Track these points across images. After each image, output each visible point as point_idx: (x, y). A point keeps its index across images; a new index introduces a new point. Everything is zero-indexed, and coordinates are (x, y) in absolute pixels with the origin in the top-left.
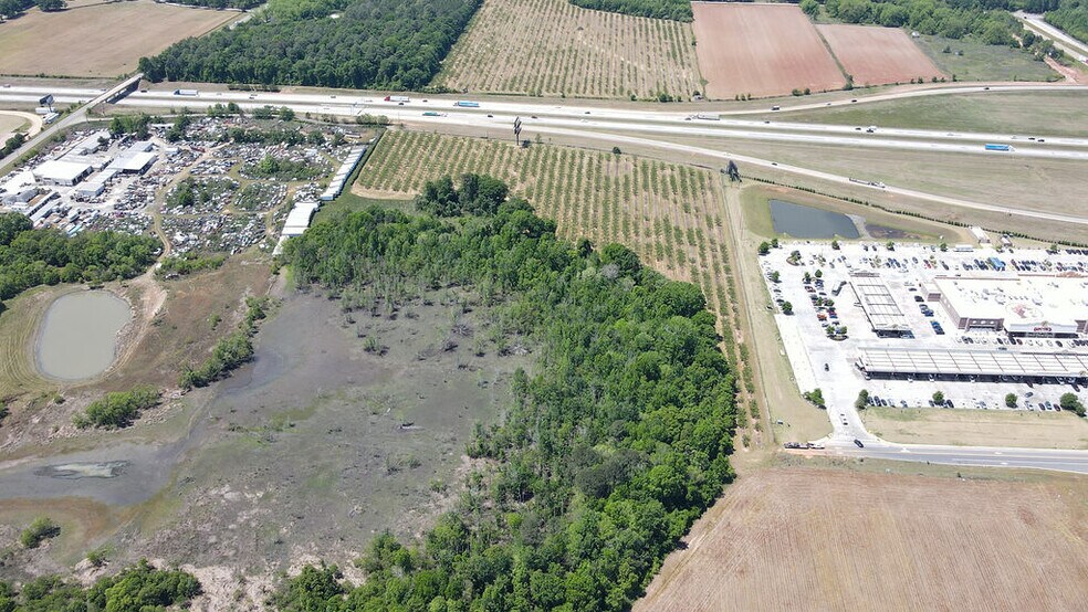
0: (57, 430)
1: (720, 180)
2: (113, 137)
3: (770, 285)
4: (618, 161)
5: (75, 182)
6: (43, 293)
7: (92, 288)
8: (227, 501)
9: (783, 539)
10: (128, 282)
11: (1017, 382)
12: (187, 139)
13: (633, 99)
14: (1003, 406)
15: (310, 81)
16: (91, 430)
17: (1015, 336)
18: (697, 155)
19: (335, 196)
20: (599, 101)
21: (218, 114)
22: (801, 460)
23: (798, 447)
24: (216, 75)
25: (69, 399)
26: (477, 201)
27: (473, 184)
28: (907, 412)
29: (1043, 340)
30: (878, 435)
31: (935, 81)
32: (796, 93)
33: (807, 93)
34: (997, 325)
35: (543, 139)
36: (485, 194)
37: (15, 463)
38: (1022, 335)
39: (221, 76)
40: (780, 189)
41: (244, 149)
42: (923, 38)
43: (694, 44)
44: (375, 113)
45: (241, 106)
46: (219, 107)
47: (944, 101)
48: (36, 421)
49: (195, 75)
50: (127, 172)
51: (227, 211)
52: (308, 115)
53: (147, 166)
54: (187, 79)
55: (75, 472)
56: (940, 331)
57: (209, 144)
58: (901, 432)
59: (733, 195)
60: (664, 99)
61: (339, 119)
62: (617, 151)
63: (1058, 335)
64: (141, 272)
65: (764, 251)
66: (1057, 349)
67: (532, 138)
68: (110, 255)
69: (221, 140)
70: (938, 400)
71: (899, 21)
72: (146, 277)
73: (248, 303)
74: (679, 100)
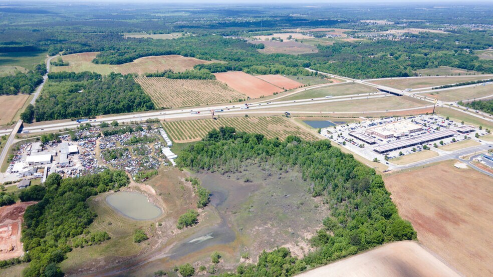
0: (173, 232)
1: (285, 118)
2: (44, 144)
3: (332, 139)
4: (250, 118)
5: (51, 161)
6: (96, 198)
7: (116, 192)
8: (262, 230)
9: (407, 190)
10: (128, 186)
13: (230, 102)
14: (413, 152)
15: (107, 112)
16: (185, 228)
17: (398, 138)
18: (270, 113)
19: (173, 144)
20: (220, 104)
21: (82, 128)
22: (390, 174)
23: (386, 171)
24: (62, 116)
25: (163, 223)
26: (227, 135)
27: (223, 131)
28: (397, 159)
29: (404, 137)
30: (398, 164)
31: (305, 86)
32: (274, 94)
33: (277, 93)
34: (392, 136)
35: (220, 116)
36: (227, 133)
37: (172, 246)
38: (399, 137)
39: (64, 116)
40: (303, 118)
41: (113, 138)
42: (288, 76)
43: (226, 85)
44: (153, 118)
45: (91, 124)
47: (314, 90)
48: (160, 233)
49: (51, 117)
51: (134, 157)
52: (124, 123)
56: (382, 141)
57: (94, 139)
58: (401, 163)
59: (292, 120)
60: (240, 101)
62: (247, 116)
63: (406, 135)
64: (129, 182)
65: (320, 133)
66: (408, 138)
68: (114, 178)
69: (98, 136)
70: (401, 154)
71: (277, 72)
72: (133, 183)
73: (187, 180)
74: (245, 100)
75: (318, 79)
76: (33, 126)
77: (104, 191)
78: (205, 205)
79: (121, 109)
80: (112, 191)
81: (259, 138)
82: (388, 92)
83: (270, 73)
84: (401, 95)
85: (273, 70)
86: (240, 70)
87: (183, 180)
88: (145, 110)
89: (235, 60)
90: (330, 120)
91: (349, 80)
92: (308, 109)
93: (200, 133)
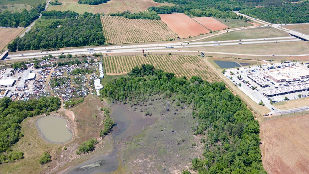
0: (72, 157)
1: (200, 58)
2: (14, 70)
3: (231, 80)
4: (172, 56)
5: (13, 85)
6: (30, 120)
7: (47, 115)
8: (141, 163)
9: (280, 136)
10: (57, 111)
13: (163, 41)
14: (299, 98)
15: (68, 46)
16: (83, 154)
17: (289, 82)
18: (190, 52)
19: (104, 76)
20: (154, 42)
21: (46, 58)
22: (269, 118)
23: (266, 115)
25: (68, 148)
27: (144, 67)
28: (281, 103)
29: (295, 82)
30: (280, 109)
31: (228, 28)
32: (201, 35)
33: (203, 34)
34: (285, 81)
35: (149, 53)
36: (148, 70)
37: (66, 170)
38: (290, 82)
39: (37, 47)
40: (215, 58)
41: (64, 68)
42: (218, 19)
43: (166, 25)
44: (98, 52)
45: (53, 55)
46: (45, 56)
47: (234, 33)
48: (63, 156)
49: (28, 48)
50: (29, 80)
51: (72, 86)
52: (76, 55)
53: (35, 77)
54: (25, 50)
55: (88, 167)
56: (274, 84)
57: (50, 68)
58: (284, 107)
59: (205, 60)
60: (171, 40)
61: (87, 55)
62: (170, 54)
63: (297, 81)
64: (59, 107)
65: (224, 73)
66: (298, 84)
68: (48, 104)
69: (54, 66)
70: (286, 99)
71: (210, 15)
72: (62, 109)
73: (102, 110)
74: (175, 40)
75: (242, 22)
76: (15, 54)
77: (38, 114)
78: (106, 134)
80: (44, 115)
81: (170, 76)
82: (297, 37)
83: (205, 15)
84: (307, 41)
85: (208, 13)
86: (182, 12)
87: (99, 109)
88: (96, 45)
89: (182, 3)
90: (238, 61)
91: (266, 24)
92: (223, 50)
93: (128, 68)
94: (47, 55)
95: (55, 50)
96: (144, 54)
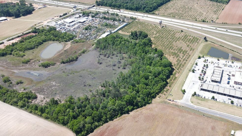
0: (35, 66)
2: (82, 15)
3: (194, 65)
4: (180, 33)
5: (70, 23)
6: (51, 42)
8: (53, 84)
10: (66, 43)
11: (239, 99)
12: (95, 17)
13: (196, 20)
14: (230, 103)
16: (40, 67)
19: (114, 32)
20: (188, 20)
22: (169, 103)
23: (170, 100)
24: (110, 5)
25: (41, 61)
26: (141, 37)
27: (141, 33)
30: (192, 102)
32: (240, 24)
35: (167, 26)
37: (25, 70)
40: (216, 45)
41: (104, 21)
43: (223, 9)
44: (134, 16)
45: (109, 12)
46: (105, 12)
48: (33, 64)
50: (80, 22)
51: (93, 32)
52: (122, 15)
53: (84, 22)
54: (104, 6)
55: (33, 74)
56: (228, 83)
57: (98, 19)
58: (198, 103)
59: (203, 44)
60: (203, 21)
61: (127, 17)
62: (182, 31)
64: (69, 41)
65: (199, 58)
67: (164, 26)
69: (101, 18)
70: (213, 98)
74: (207, 22)
78: (64, 63)
79: (133, 8)
80: (59, 42)
88: (144, 12)
94: (106, 11)
95: (118, 10)
96: (162, 25)
